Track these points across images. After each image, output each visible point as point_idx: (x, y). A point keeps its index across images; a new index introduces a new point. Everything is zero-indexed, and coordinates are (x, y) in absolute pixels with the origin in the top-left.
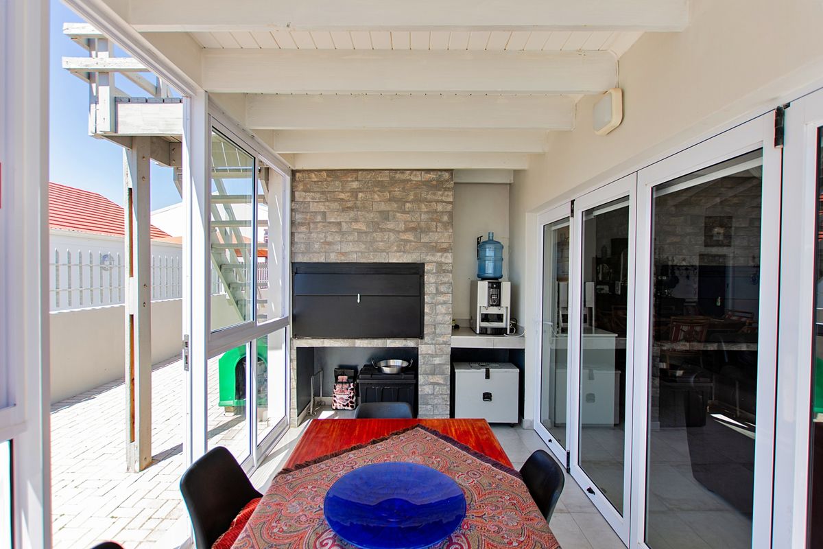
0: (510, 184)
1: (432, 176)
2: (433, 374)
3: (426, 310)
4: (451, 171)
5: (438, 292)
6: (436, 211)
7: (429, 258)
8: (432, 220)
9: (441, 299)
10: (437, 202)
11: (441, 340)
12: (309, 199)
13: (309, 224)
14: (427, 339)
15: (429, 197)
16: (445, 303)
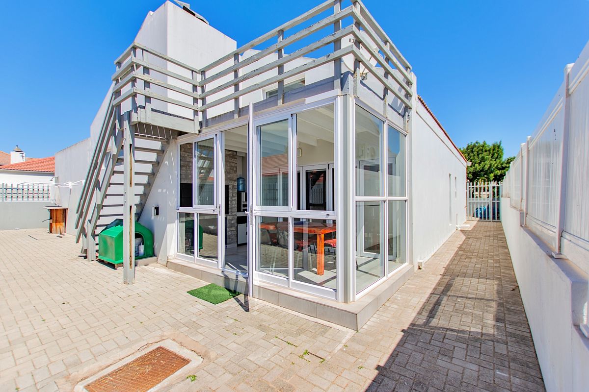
0: (243, 157)
1: (231, 153)
2: (231, 227)
3: (229, 203)
4: (236, 152)
5: (233, 196)
6: (232, 166)
7: (230, 183)
8: (231, 169)
9: (234, 199)
10: (232, 162)
11: (234, 214)
12: (186, 156)
13: (186, 167)
14: (230, 214)
15: (230, 160)
16: (235, 200)
